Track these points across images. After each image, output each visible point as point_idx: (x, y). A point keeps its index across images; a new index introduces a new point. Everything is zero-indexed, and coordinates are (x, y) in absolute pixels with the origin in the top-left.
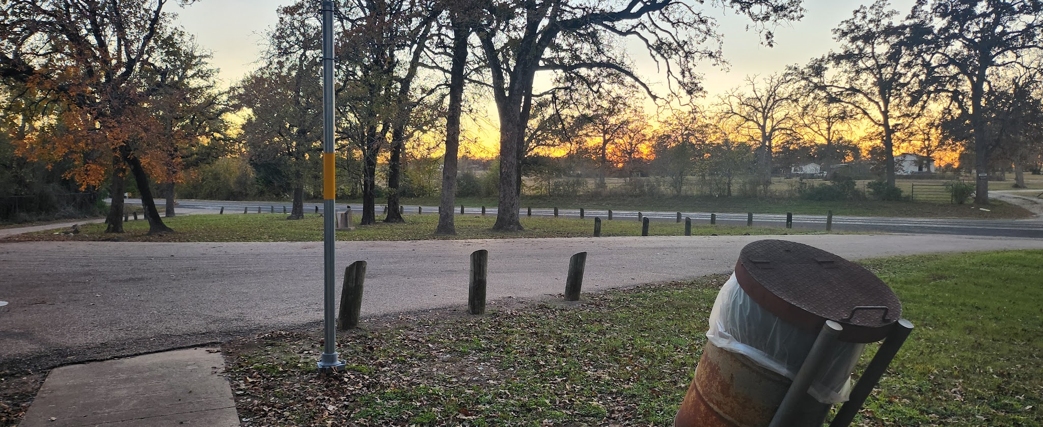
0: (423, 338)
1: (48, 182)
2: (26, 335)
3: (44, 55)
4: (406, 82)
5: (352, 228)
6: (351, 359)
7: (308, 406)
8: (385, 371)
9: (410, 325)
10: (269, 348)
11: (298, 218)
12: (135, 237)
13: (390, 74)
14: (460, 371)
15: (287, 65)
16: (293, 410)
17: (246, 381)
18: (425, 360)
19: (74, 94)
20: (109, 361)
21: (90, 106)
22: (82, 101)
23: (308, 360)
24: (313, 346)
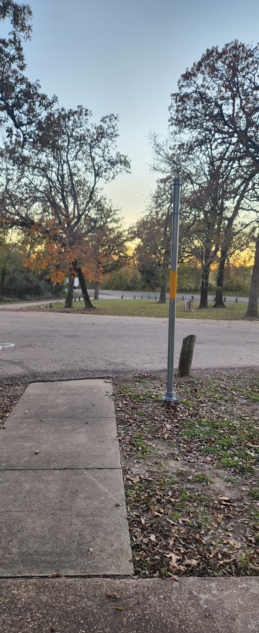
0: (229, 387)
1: (40, 280)
2: (20, 363)
3: (40, 214)
4: (231, 220)
5: (193, 310)
6: (183, 396)
7: (155, 423)
8: (203, 407)
9: (222, 377)
10: (137, 383)
11: (163, 303)
12: (78, 311)
13: (221, 215)
14: (252, 412)
15: (160, 213)
16: (146, 425)
17: (122, 402)
18: (230, 402)
19: (52, 234)
20: (56, 382)
21: (59, 240)
22: (56, 238)
23: (158, 394)
24: (161, 385)
